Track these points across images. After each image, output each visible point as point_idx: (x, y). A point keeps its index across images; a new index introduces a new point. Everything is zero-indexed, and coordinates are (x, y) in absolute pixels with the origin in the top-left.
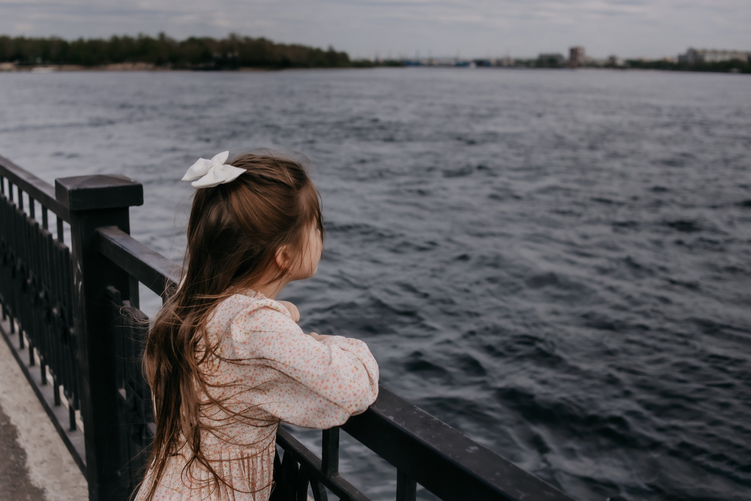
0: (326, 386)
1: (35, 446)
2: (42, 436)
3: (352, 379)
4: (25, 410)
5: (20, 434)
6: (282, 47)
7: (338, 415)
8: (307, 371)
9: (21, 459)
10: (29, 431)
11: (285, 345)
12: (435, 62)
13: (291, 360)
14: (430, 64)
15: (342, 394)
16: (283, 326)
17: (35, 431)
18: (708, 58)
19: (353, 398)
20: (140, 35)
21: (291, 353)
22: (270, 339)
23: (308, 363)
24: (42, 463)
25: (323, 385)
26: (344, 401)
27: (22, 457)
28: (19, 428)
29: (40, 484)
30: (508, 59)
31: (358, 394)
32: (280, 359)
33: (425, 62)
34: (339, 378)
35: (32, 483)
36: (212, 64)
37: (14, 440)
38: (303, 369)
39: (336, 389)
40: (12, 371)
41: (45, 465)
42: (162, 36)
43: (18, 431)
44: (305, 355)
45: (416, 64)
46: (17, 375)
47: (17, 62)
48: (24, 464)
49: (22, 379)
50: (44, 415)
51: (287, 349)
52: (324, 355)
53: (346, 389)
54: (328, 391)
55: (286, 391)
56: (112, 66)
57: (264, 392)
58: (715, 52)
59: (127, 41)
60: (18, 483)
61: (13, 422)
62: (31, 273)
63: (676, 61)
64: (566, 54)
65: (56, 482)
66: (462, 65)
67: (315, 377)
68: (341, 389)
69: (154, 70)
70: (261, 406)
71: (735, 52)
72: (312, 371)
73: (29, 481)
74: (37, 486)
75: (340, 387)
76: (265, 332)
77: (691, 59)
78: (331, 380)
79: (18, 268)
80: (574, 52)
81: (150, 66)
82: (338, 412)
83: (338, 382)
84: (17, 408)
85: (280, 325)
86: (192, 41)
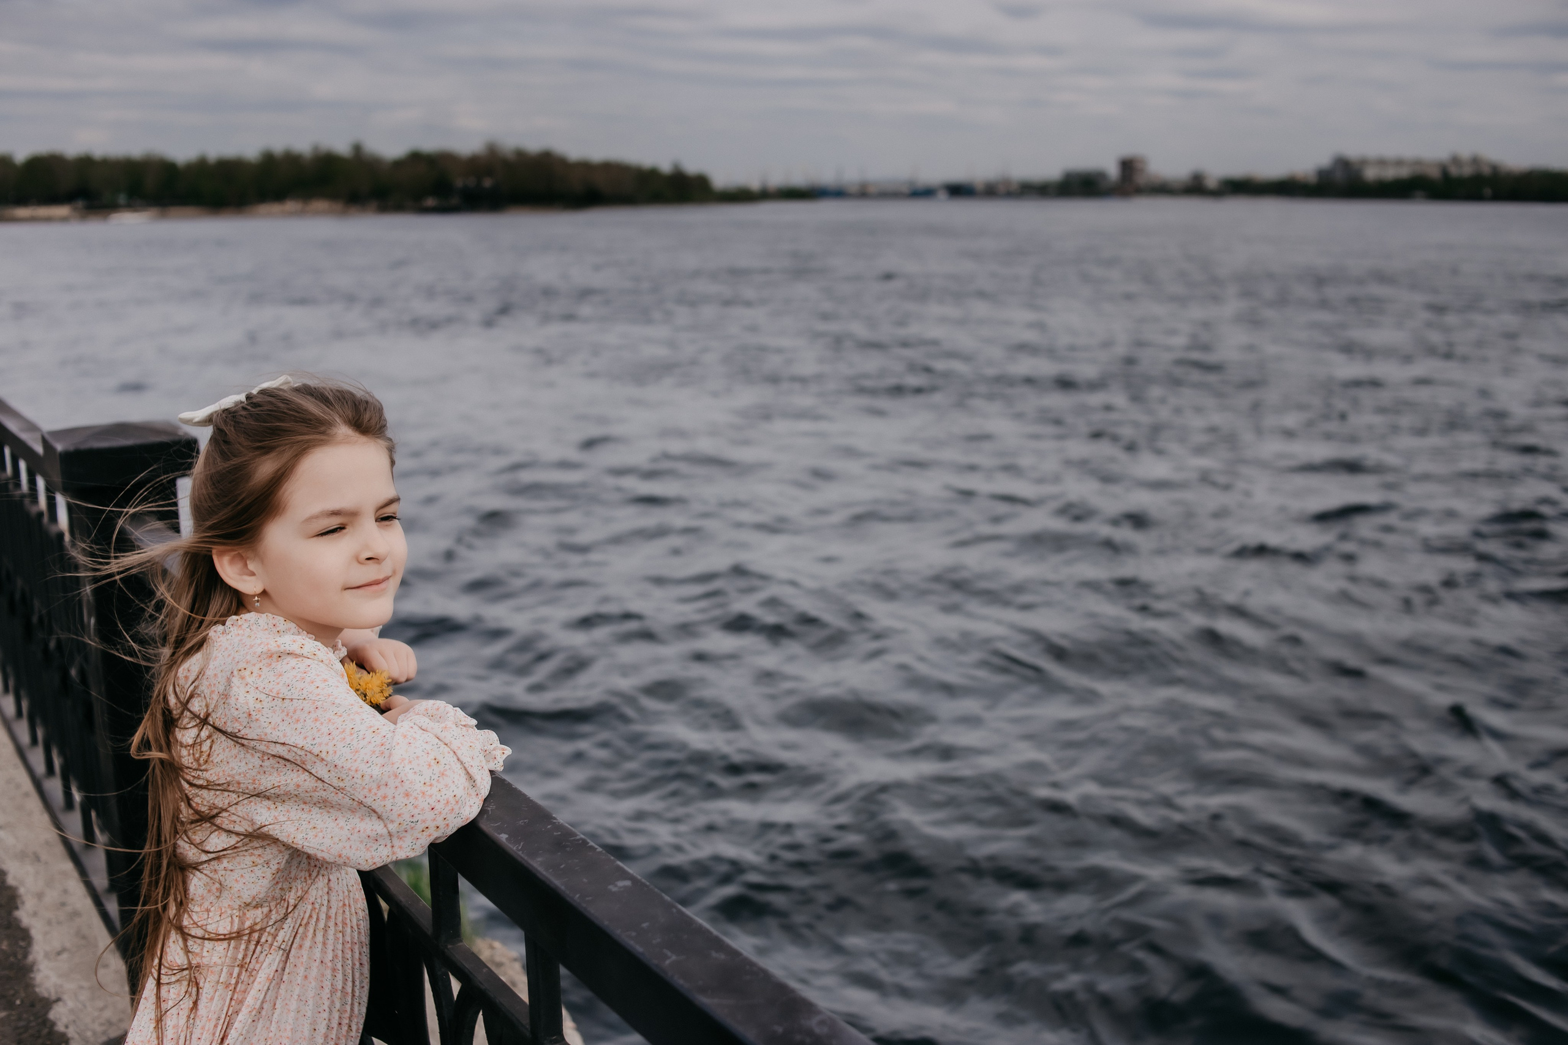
0: (385, 794)
1: (49, 923)
2: (63, 904)
3: (427, 781)
4: (37, 858)
5: (23, 903)
6: (585, 167)
7: (404, 841)
8: (353, 769)
9: (21, 947)
10: (40, 896)
11: (322, 724)
12: (872, 190)
13: (331, 749)
14: (863, 193)
15: (410, 807)
16: (323, 689)
17: (52, 896)
18: (1371, 174)
19: (430, 815)
20: (316, 149)
21: (331, 737)
22: (298, 712)
23: (357, 755)
24: (59, 953)
25: (380, 793)
26: (415, 819)
27: (22, 944)
28: (22, 891)
29: (53, 991)
30: (1007, 182)
31: (439, 807)
32: (312, 747)
33: (854, 189)
34: (404, 779)
35: (37, 990)
36: (455, 201)
37: (10, 913)
38: (347, 765)
39: (400, 800)
40: (18, 786)
41: (65, 956)
42: (357, 149)
43: (20, 896)
44: (352, 740)
45: (837, 193)
46: (26, 795)
47: (80, 204)
48: (26, 955)
49: (34, 803)
50: (69, 866)
51: (325, 730)
52: (385, 740)
53: (416, 798)
54: (388, 803)
55: (315, 804)
56: (264, 208)
57: (274, 804)
58: (1382, 162)
59: (292, 160)
60: (12, 992)
61: (11, 881)
62: (37, 604)
63: (1312, 178)
64: (1113, 170)
65: (81, 988)
66: (923, 193)
67: (367, 778)
68: (408, 799)
69: (343, 213)
70: (266, 829)
71: (1418, 163)
72: (363, 767)
73: (33, 986)
74: (46, 995)
75: (407, 795)
76: (292, 700)
77: (1339, 176)
78: (391, 784)
79: (18, 596)
80: (1128, 166)
81: (338, 206)
82: (405, 837)
83: (402, 786)
84: (22, 856)
85: (318, 687)
86: (415, 157)
